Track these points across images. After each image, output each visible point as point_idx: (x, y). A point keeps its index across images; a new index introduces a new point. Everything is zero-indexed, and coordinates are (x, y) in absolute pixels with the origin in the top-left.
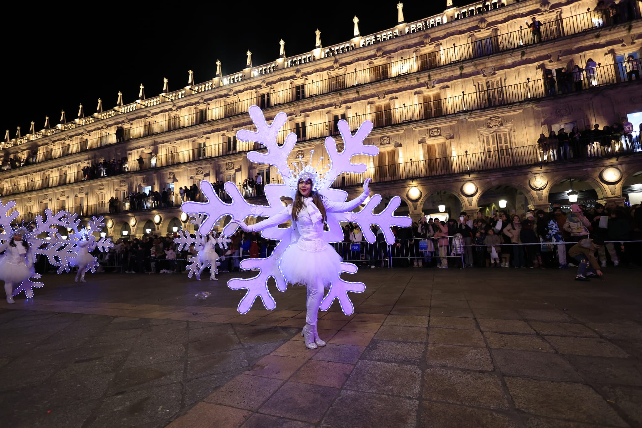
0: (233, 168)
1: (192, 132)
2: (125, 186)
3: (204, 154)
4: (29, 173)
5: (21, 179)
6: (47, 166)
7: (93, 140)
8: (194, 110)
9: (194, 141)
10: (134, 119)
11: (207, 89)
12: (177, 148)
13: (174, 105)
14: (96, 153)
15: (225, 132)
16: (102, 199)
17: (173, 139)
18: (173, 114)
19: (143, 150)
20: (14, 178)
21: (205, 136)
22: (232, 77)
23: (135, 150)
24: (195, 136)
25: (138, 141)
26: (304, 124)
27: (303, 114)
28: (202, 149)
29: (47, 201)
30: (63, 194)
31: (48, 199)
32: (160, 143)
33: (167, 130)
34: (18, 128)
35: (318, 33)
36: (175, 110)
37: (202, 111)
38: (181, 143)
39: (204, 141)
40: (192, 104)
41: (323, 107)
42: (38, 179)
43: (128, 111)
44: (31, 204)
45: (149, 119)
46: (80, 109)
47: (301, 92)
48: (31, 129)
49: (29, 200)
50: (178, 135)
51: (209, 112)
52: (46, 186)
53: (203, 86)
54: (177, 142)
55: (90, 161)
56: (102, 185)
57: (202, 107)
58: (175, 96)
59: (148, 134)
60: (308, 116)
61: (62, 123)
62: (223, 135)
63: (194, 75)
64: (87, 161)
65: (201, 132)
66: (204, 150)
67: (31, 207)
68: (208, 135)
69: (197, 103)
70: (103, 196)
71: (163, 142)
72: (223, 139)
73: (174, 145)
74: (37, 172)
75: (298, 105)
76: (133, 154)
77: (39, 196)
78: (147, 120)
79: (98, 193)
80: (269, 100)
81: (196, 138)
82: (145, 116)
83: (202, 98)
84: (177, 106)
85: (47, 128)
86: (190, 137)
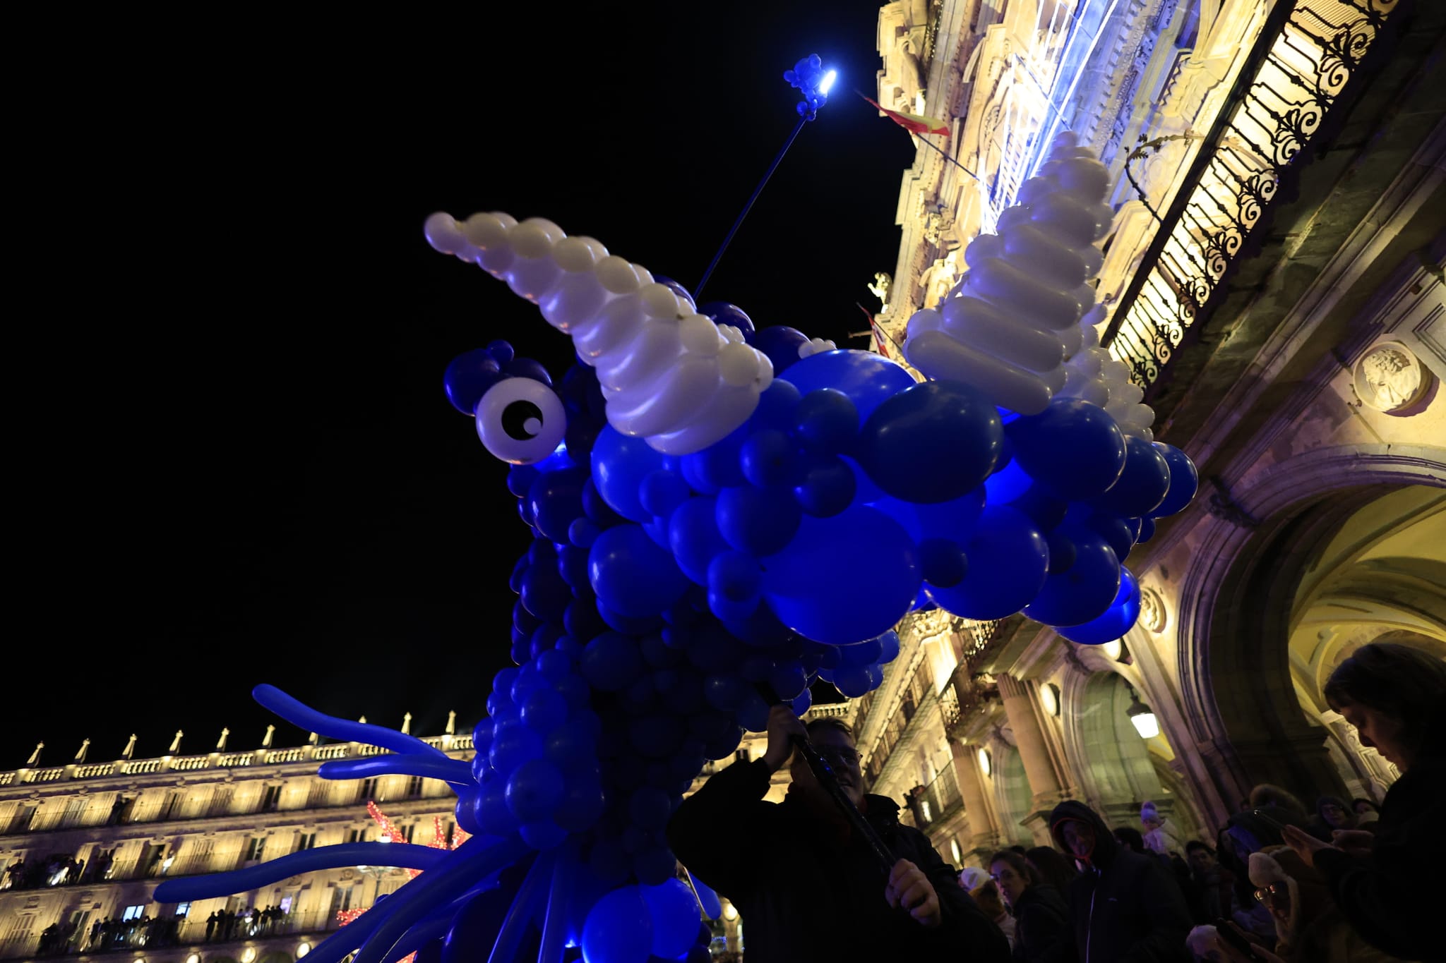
0: (299, 884)
1: (250, 821)
2: (89, 902)
3: (258, 857)
7: (49, 811)
8: (262, 787)
9: (247, 836)
10: (148, 786)
11: (289, 759)
12: (213, 843)
13: (230, 775)
14: (47, 836)
15: (301, 827)
16: (25, 927)
17: (212, 829)
18: (222, 788)
19: (148, 841)
21: (268, 829)
22: (331, 748)
23: (133, 841)
24: (252, 827)
25: (147, 825)
26: (412, 828)
27: (413, 817)
28: (257, 848)
32: (186, 832)
33: (204, 814)
35: (452, 715)
36: (228, 782)
37: (272, 789)
38: (224, 835)
39: (263, 836)
40: (260, 777)
41: (440, 810)
43: (140, 771)
45: (178, 790)
46: (37, 751)
47: (417, 785)
50: (223, 823)
51: (283, 793)
53: (285, 752)
54: (217, 833)
55: (24, 851)
56: (37, 899)
57: (274, 783)
58: (234, 759)
59: (168, 815)
60: (418, 820)
62: (297, 831)
63: (274, 733)
64: (19, 851)
65: (263, 823)
66: (260, 850)
68: (272, 829)
69: (270, 777)
70: (29, 920)
71: (193, 831)
72: (295, 838)
73: (211, 837)
75: (410, 805)
76: (126, 845)
78: (174, 790)
79: (19, 914)
80: (374, 788)
81: (252, 831)
82: (173, 784)
83: (279, 772)
84: (234, 775)
86: (244, 827)
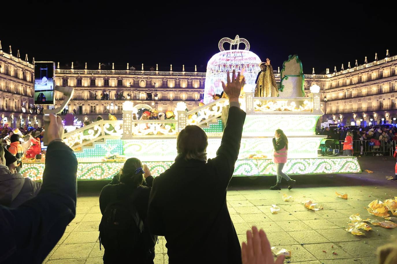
4: (368, 85)
5: (362, 88)
6: (380, 81)
20: (358, 88)
29: (381, 100)
30: (393, 96)
31: (383, 99)
34: (356, 60)
42: (374, 89)
44: (371, 101)
48: (365, 61)
49: (370, 99)
52: (380, 92)
61: (388, 57)
67: (371, 103)
74: (373, 84)
77: (376, 97)
85: (377, 60)
